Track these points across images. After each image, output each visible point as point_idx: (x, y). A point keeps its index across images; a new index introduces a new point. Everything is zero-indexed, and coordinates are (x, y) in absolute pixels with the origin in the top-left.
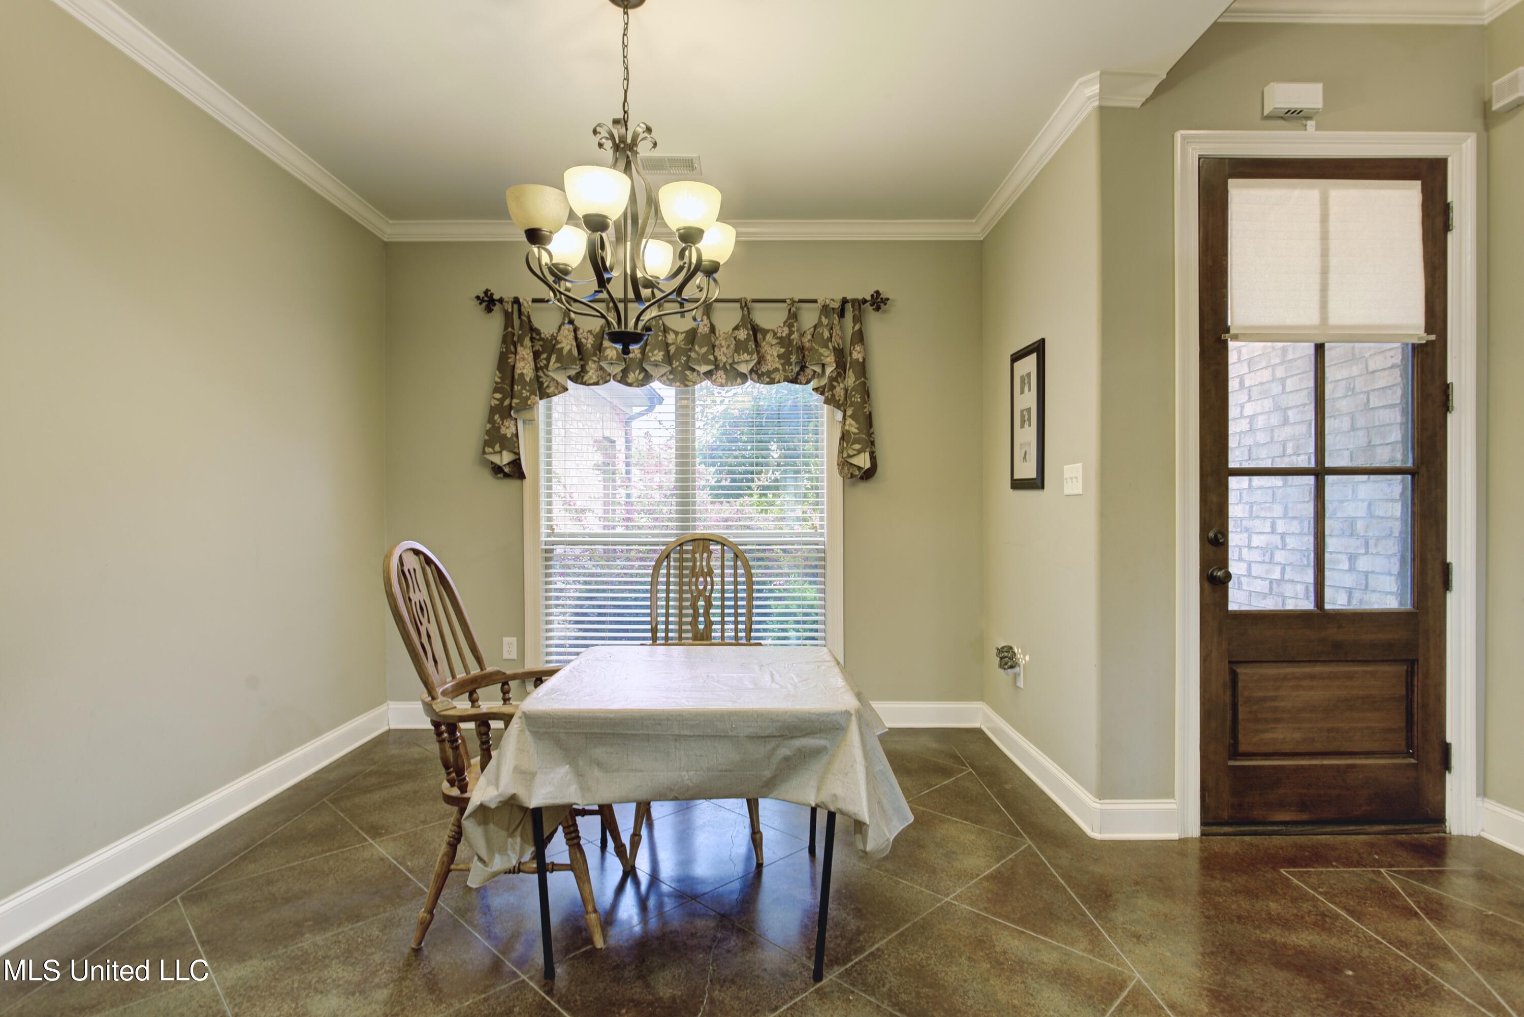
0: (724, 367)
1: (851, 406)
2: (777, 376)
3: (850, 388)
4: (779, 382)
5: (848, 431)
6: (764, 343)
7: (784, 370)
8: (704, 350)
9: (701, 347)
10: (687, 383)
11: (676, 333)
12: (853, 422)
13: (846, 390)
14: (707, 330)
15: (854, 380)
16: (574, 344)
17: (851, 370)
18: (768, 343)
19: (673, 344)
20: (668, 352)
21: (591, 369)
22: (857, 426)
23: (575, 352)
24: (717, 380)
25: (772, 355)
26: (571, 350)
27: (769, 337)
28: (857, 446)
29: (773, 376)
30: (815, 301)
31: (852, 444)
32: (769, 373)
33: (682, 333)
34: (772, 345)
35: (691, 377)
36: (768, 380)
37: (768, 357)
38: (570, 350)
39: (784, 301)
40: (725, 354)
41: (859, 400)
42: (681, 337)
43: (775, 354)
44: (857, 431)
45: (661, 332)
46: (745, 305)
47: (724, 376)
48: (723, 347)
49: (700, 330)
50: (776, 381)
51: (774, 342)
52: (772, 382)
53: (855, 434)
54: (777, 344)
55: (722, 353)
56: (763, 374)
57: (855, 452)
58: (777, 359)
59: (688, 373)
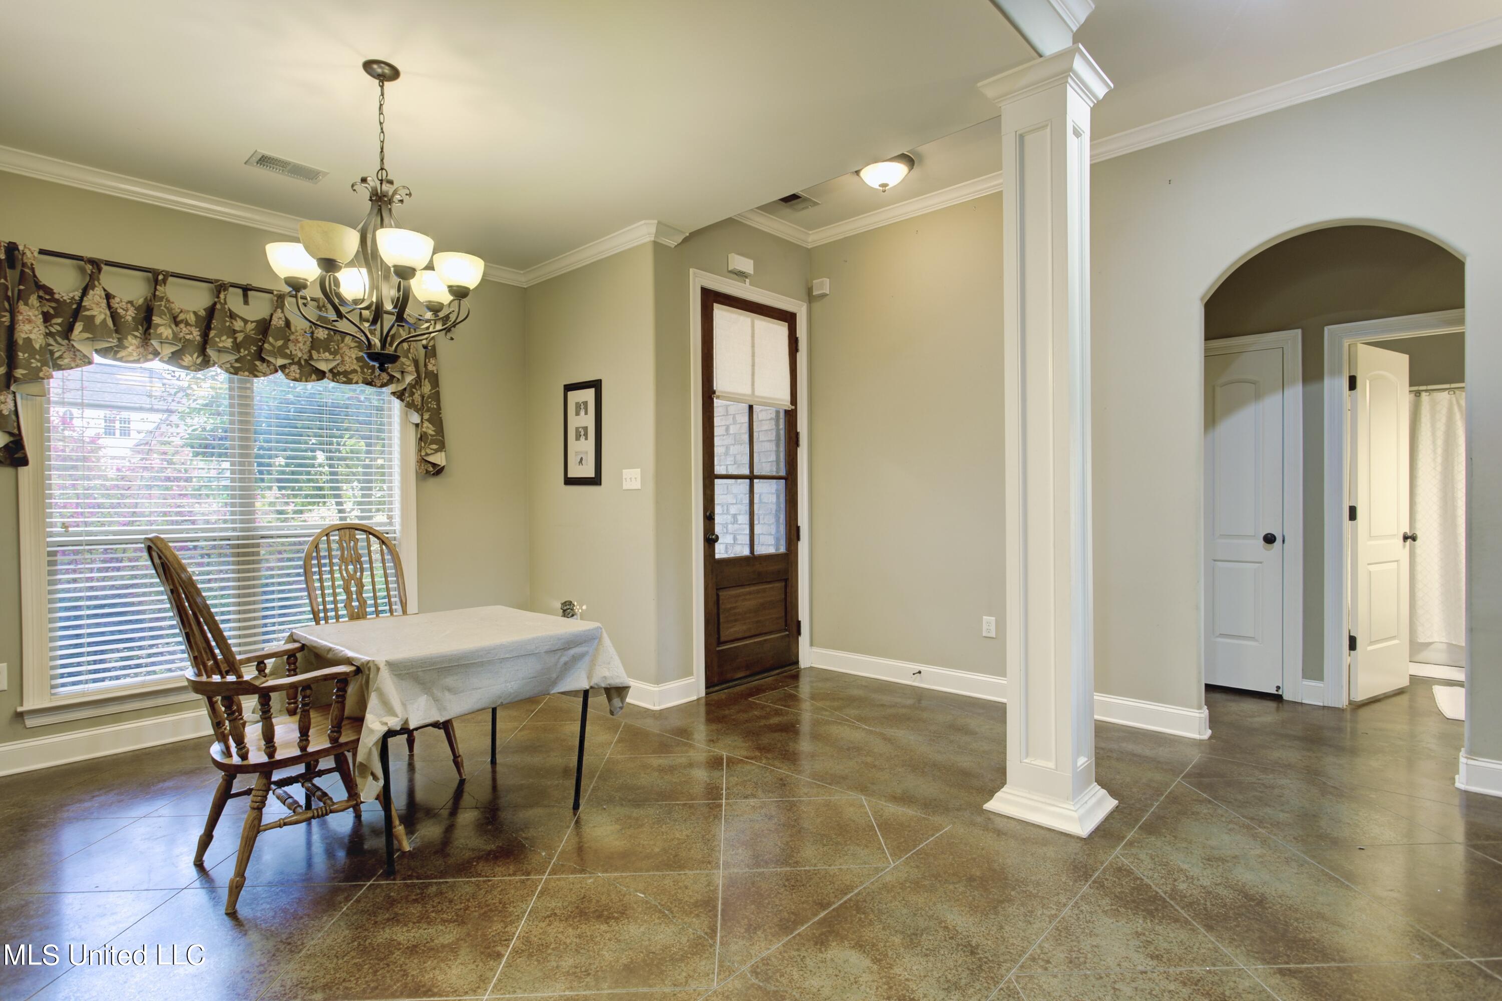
0: (298, 363)
1: (428, 411)
2: (355, 377)
3: (426, 395)
4: (357, 383)
5: (425, 433)
6: (343, 345)
7: (363, 372)
8: (280, 343)
9: (276, 340)
10: (256, 373)
11: (246, 321)
12: (430, 426)
13: (423, 397)
14: (282, 323)
15: (430, 388)
16: (108, 313)
17: (427, 380)
18: (347, 345)
19: (241, 331)
20: (235, 339)
21: (131, 344)
22: (433, 429)
23: (110, 322)
24: (291, 374)
25: (350, 357)
26: (105, 319)
28: (432, 447)
29: (350, 376)
31: (429, 445)
32: (346, 374)
33: (252, 322)
34: (351, 348)
35: (261, 367)
36: (344, 379)
37: (346, 358)
38: (105, 320)
40: (301, 350)
41: (435, 406)
42: (251, 326)
43: (354, 356)
44: (433, 433)
45: (228, 317)
47: (298, 371)
48: (299, 342)
49: (273, 322)
50: (354, 381)
51: (353, 345)
52: (349, 382)
53: (432, 436)
54: (355, 347)
55: (297, 348)
56: (339, 373)
57: (430, 452)
58: (355, 361)
59: (258, 363)
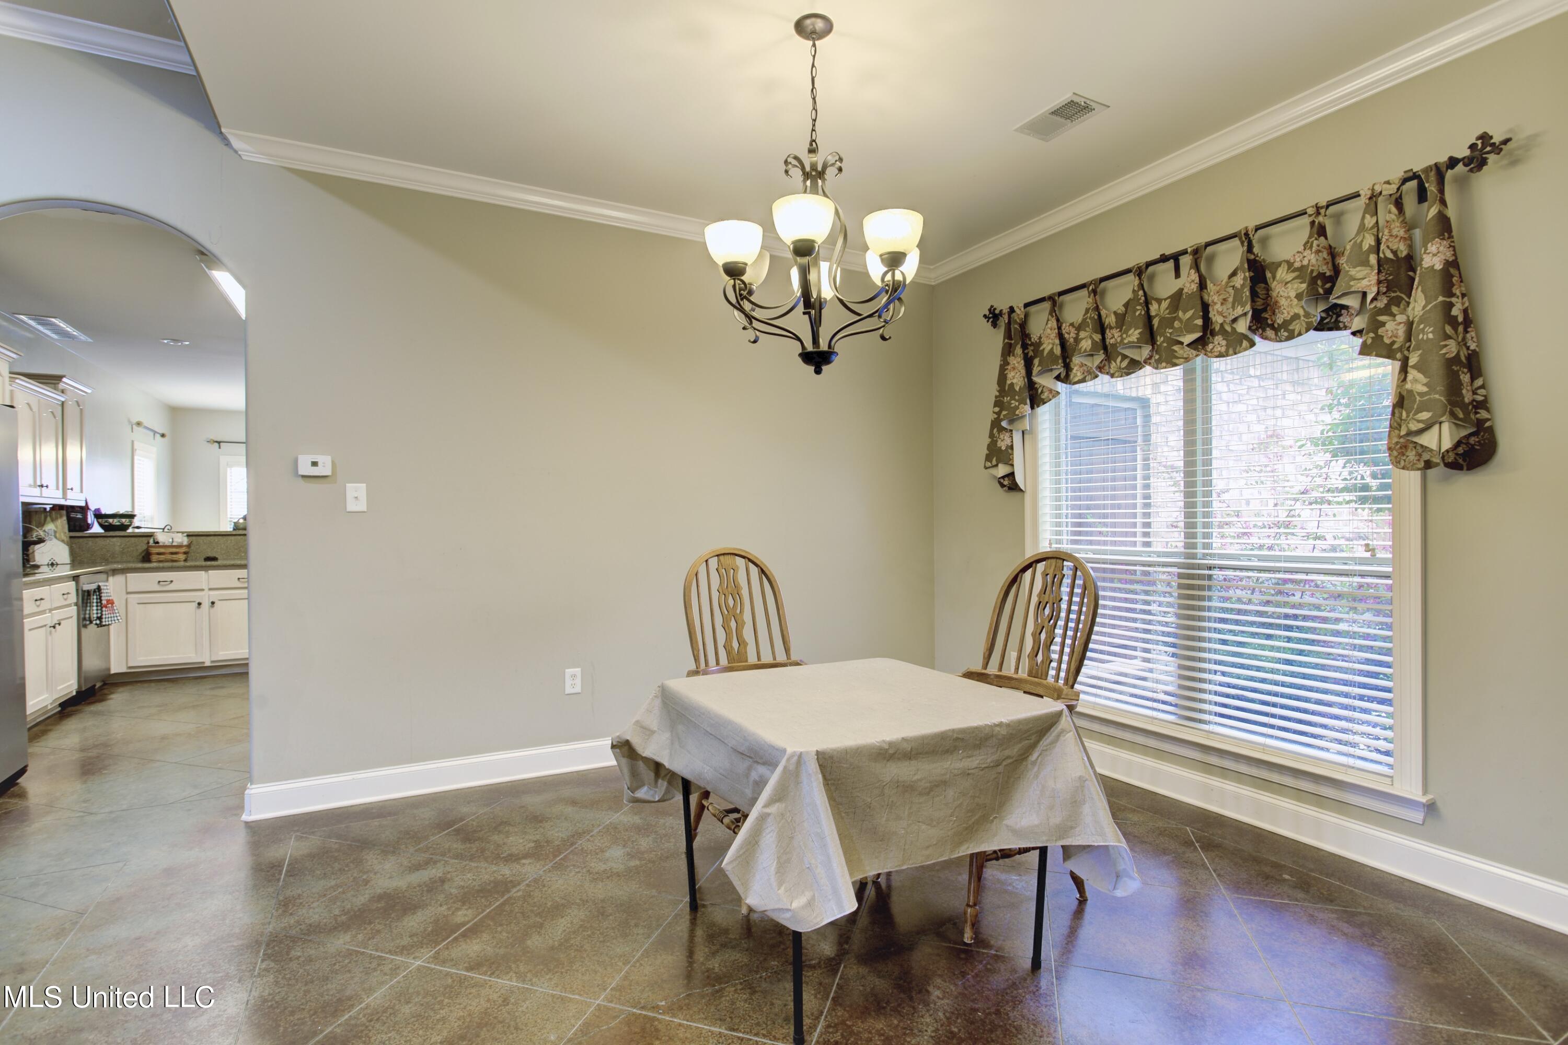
1: (1417, 348)
2: (1297, 326)
3: (1416, 320)
4: (1300, 334)
5: (1410, 392)
6: (1275, 283)
7: (1306, 315)
8: (1189, 314)
9: (1185, 312)
10: (1175, 361)
11: (1159, 301)
12: (1420, 376)
13: (1410, 325)
14: (1194, 287)
15: (1424, 302)
16: (1057, 341)
17: (1420, 289)
18: (1280, 282)
19: (1157, 315)
21: (1075, 366)
22: (1425, 380)
23: (1058, 351)
24: (1215, 349)
25: (1288, 298)
26: (1052, 348)
27: (1282, 273)
28: (1425, 415)
29: (1291, 327)
30: (1357, 195)
31: (1416, 413)
32: (1286, 325)
33: (1165, 299)
34: (1287, 283)
35: (1181, 352)
36: (1286, 334)
37: (1283, 302)
38: (1052, 350)
39: (1303, 213)
40: (1221, 313)
41: (1431, 336)
42: (1165, 305)
43: (1293, 294)
44: (1425, 389)
45: (1140, 304)
46: (1246, 237)
47: (1224, 343)
48: (1215, 303)
49: (1186, 290)
50: (1296, 333)
51: (1290, 276)
52: (1291, 336)
53: (1421, 394)
54: (1293, 279)
55: (1215, 313)
56: (1280, 327)
57: (1421, 426)
58: (1295, 301)
59: (1175, 348)
